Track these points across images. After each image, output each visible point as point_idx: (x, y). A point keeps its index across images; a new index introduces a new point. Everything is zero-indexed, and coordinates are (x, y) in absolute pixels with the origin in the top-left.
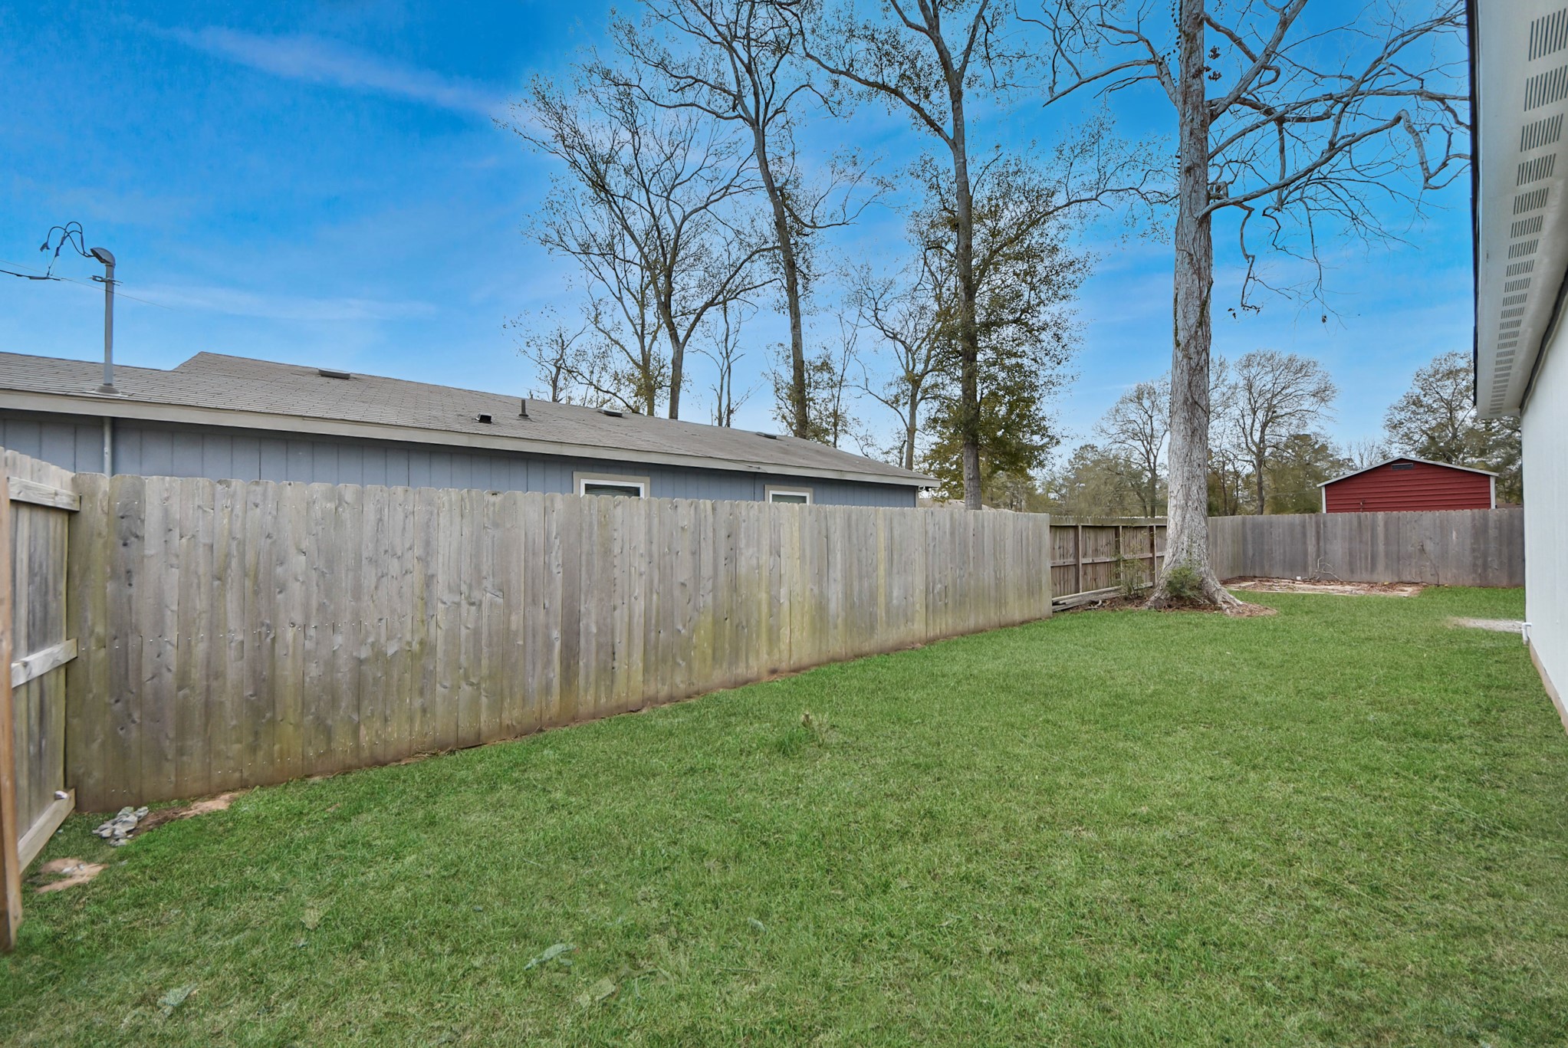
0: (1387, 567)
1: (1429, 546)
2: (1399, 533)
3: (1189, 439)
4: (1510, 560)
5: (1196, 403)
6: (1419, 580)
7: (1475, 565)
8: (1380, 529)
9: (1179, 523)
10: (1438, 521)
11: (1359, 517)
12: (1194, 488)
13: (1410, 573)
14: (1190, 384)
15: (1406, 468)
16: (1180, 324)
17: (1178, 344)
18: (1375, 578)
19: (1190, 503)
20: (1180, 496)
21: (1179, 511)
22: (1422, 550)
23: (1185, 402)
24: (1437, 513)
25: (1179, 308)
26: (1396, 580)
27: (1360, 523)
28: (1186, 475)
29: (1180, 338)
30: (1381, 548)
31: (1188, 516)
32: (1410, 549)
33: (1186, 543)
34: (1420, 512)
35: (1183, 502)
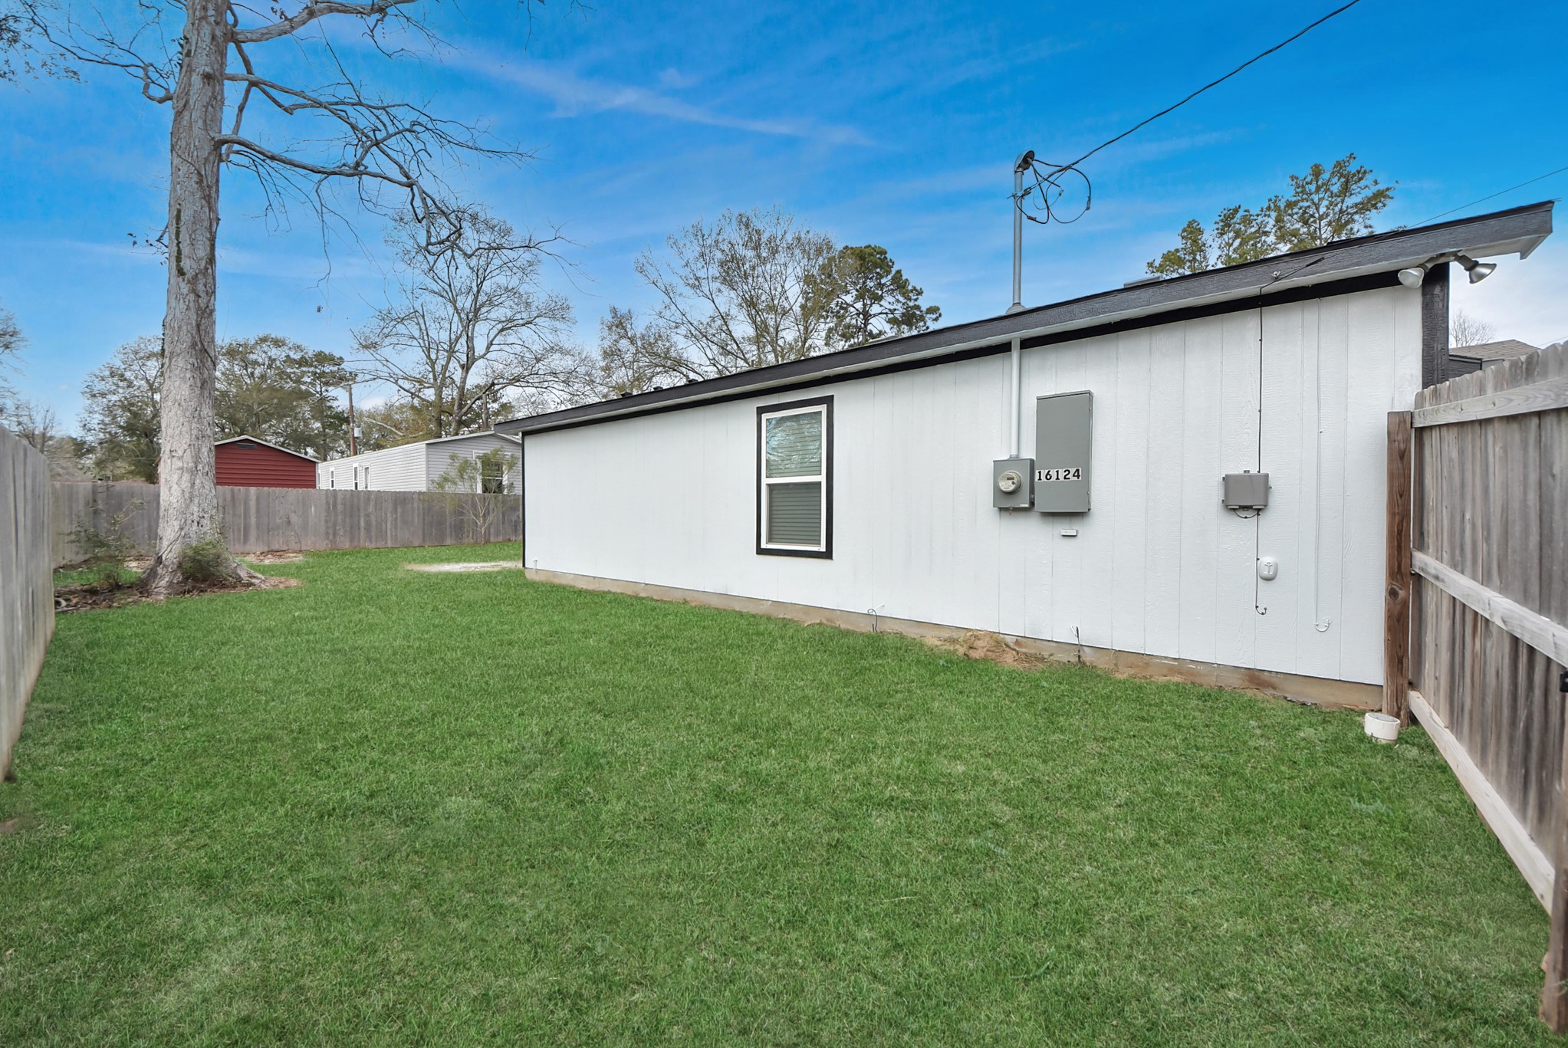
0: (258, 539)
1: (294, 518)
2: (269, 507)
3: (198, 391)
4: (351, 527)
5: (206, 350)
6: (286, 548)
7: (327, 534)
8: (253, 503)
9: (187, 490)
10: (300, 498)
11: (233, 491)
12: (205, 450)
13: (278, 542)
14: (198, 326)
15: (250, 448)
16: (186, 250)
17: (181, 272)
18: (247, 548)
19: (200, 467)
20: (188, 457)
21: (186, 476)
22: (289, 523)
23: (194, 345)
24: (300, 490)
25: (183, 229)
26: (266, 549)
27: (233, 497)
28: (195, 432)
29: (186, 264)
30: (253, 520)
31: (198, 482)
32: (278, 521)
33: (196, 514)
34: (287, 489)
35: (191, 465)
